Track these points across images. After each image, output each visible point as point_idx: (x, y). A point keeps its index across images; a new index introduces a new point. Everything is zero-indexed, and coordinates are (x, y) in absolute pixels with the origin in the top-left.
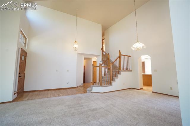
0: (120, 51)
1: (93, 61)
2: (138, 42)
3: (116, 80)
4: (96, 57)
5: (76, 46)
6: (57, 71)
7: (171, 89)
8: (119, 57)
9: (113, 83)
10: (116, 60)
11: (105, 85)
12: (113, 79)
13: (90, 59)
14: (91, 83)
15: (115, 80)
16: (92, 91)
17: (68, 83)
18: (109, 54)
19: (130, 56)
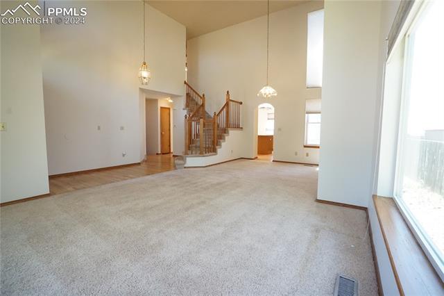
0: (228, 92)
1: (161, 108)
2: (267, 85)
3: (223, 144)
4: (171, 99)
5: (145, 74)
6: (99, 128)
7: (296, 154)
8: (227, 104)
9: (219, 151)
10: (222, 109)
11: (207, 154)
12: (219, 144)
13: (156, 101)
14: (157, 154)
15: (220, 145)
16: (186, 166)
17: (124, 155)
18: (204, 96)
19: (241, 103)
